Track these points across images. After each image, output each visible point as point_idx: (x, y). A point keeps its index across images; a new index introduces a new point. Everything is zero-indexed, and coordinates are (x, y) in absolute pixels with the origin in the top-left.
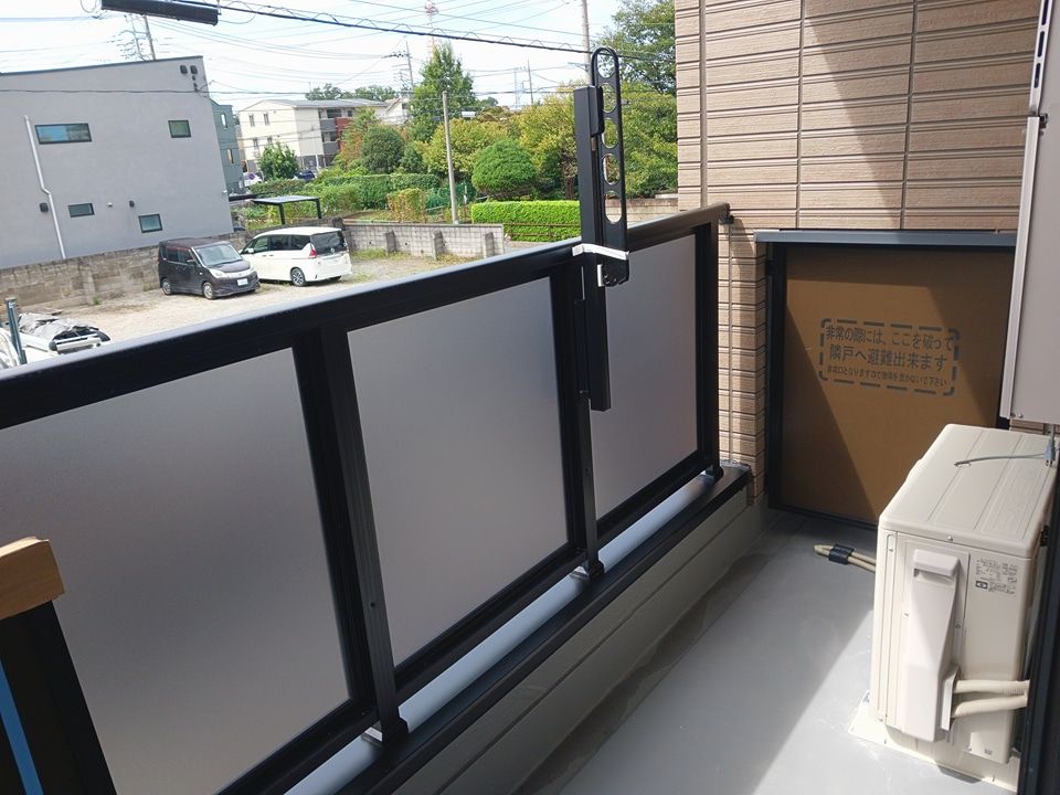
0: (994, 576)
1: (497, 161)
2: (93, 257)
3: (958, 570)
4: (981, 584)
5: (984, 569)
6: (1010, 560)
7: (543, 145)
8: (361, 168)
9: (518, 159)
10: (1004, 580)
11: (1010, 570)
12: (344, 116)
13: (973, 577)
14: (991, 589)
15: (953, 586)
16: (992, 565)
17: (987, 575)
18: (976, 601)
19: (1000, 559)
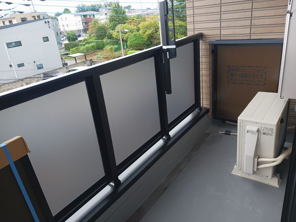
0: (268, 131)
1: (134, 39)
2: (25, 79)
3: (258, 131)
4: (264, 134)
5: (265, 130)
6: (272, 127)
7: (147, 33)
8: (95, 37)
9: (140, 38)
10: (270, 132)
11: (272, 130)
12: (88, 17)
13: (262, 132)
14: (267, 135)
15: (257, 135)
16: (267, 128)
17: (266, 131)
18: (263, 138)
19: (269, 127)
